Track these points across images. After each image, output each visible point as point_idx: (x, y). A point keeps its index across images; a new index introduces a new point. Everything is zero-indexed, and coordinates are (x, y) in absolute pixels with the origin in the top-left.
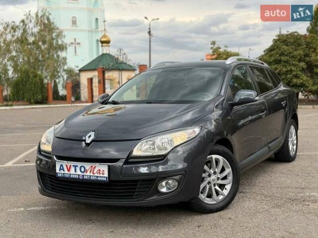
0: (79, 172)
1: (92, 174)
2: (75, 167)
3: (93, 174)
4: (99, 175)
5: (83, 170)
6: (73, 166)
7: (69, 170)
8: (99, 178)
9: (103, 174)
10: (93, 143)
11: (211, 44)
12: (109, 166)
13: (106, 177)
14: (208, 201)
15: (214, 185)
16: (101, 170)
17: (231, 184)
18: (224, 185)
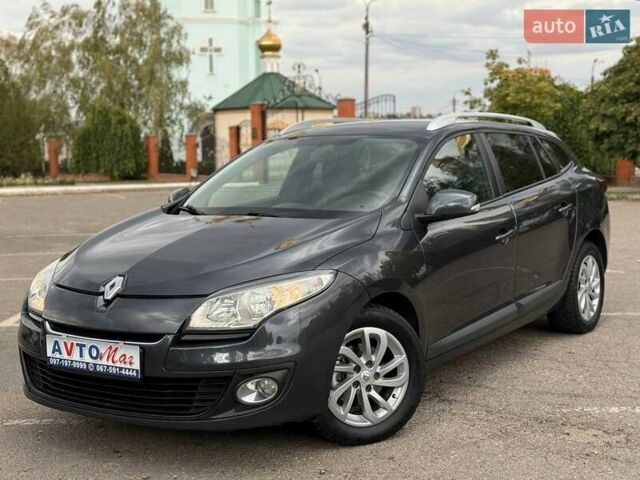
0: (87, 358)
1: (110, 363)
2: (81, 346)
3: (113, 362)
4: (123, 366)
5: (94, 354)
6: (78, 345)
7: (69, 353)
8: (123, 372)
9: (131, 364)
10: (117, 299)
11: (488, 58)
12: (141, 347)
13: (137, 371)
14: (354, 420)
15: (368, 388)
16: (128, 357)
17: (405, 387)
18: (392, 389)
